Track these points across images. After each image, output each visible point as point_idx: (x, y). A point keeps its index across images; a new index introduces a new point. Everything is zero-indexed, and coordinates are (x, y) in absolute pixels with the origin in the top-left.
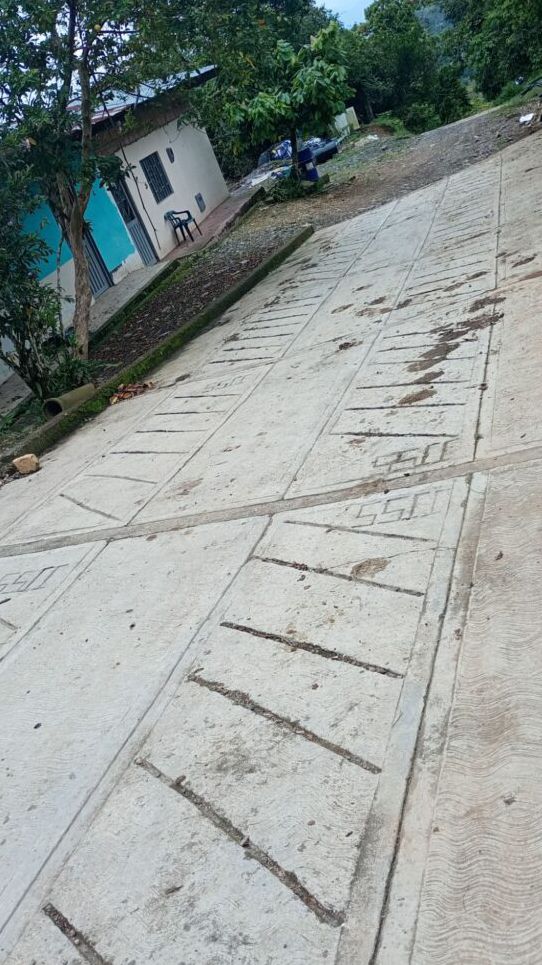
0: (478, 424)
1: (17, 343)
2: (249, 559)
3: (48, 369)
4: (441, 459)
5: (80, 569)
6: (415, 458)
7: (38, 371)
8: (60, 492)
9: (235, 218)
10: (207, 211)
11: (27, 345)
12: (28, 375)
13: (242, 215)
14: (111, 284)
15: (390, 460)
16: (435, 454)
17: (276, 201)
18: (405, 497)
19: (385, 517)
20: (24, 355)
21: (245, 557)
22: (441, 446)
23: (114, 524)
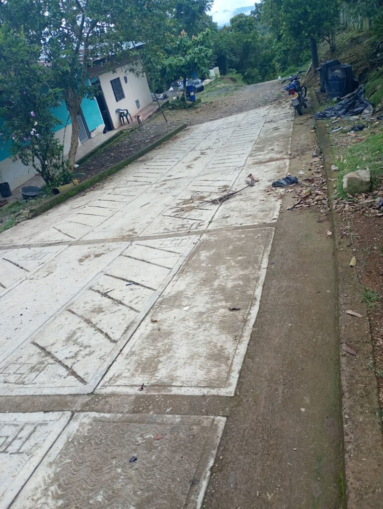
0: (213, 217)
1: (41, 161)
2: (120, 255)
3: (54, 175)
4: (196, 229)
5: (57, 254)
6: (187, 227)
7: (49, 175)
8: (53, 226)
9: (153, 114)
10: (141, 108)
11: (46, 163)
12: (45, 176)
13: (157, 113)
14: (90, 137)
15: (179, 227)
16: (194, 227)
17: (173, 108)
18: (178, 240)
19: (170, 245)
20: (44, 167)
21: (119, 255)
22: (197, 224)
23: (73, 240)
